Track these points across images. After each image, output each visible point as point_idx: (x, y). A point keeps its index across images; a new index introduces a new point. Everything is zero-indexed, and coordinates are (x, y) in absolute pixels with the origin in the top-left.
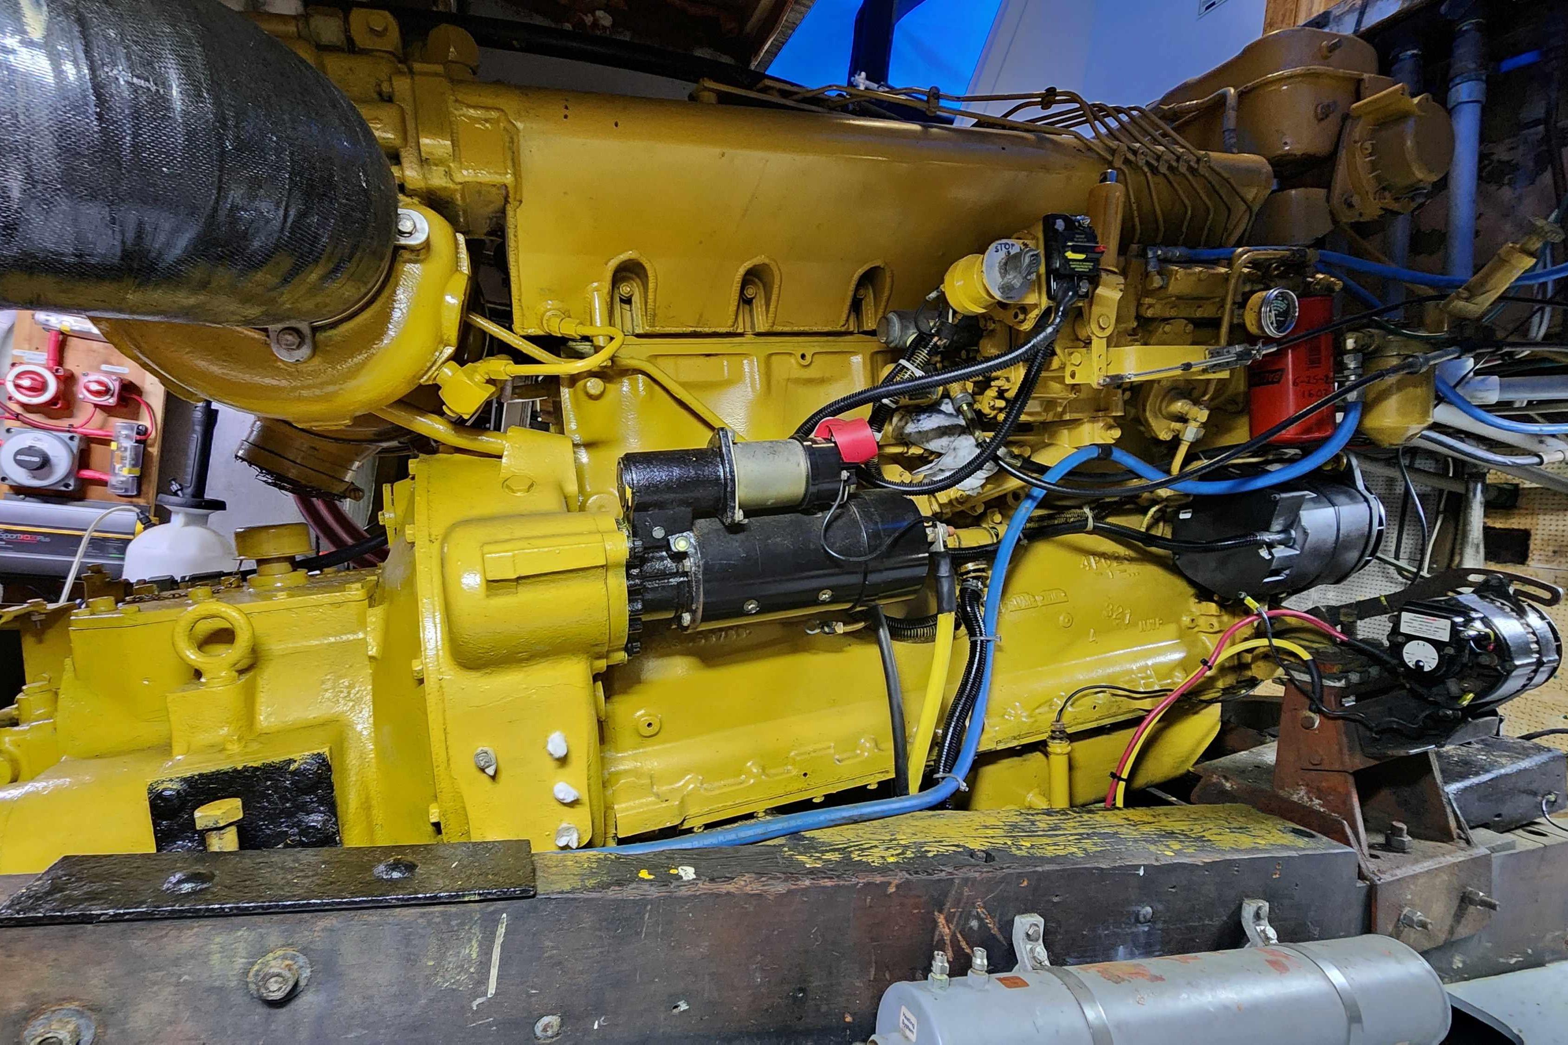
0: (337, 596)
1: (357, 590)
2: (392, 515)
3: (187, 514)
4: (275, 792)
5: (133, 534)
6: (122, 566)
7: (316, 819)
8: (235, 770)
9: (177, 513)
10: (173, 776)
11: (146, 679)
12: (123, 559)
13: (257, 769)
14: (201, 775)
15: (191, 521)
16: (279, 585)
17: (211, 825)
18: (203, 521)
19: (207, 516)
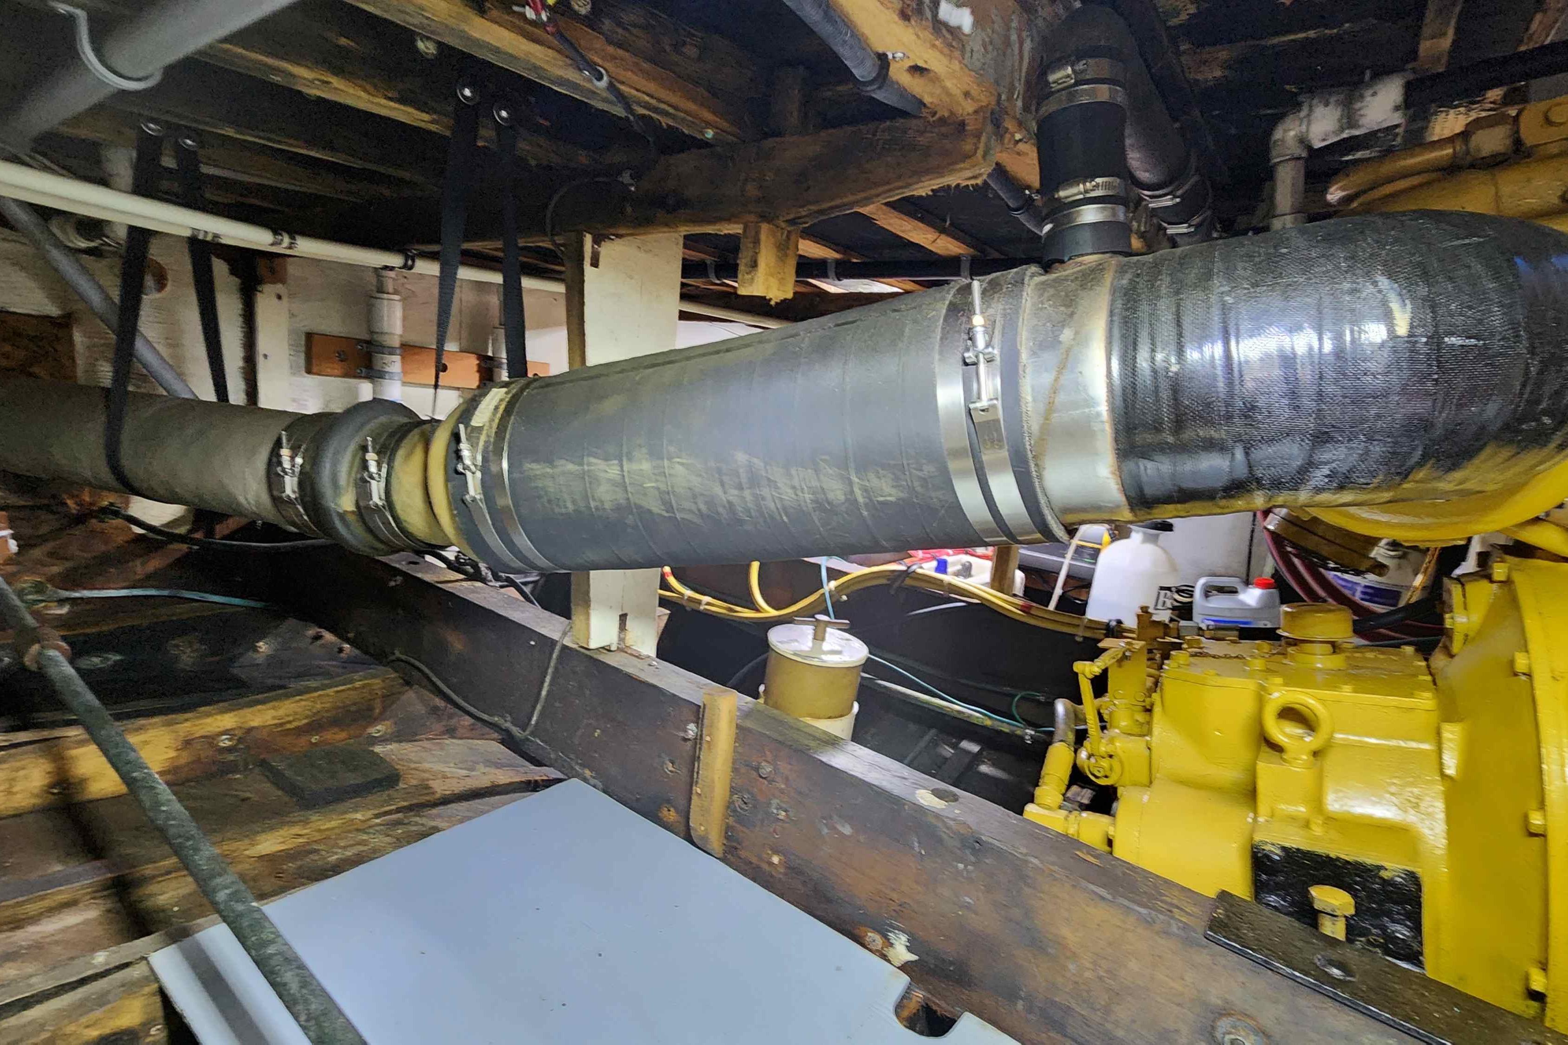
0: (1407, 701)
1: (1428, 699)
2: (1465, 620)
3: (1145, 533)
4: (1363, 889)
5: (1101, 544)
6: (1094, 569)
7: (1401, 932)
8: (1328, 857)
9: (1138, 532)
10: (1274, 842)
11: (1219, 731)
12: (1095, 564)
13: (1348, 862)
14: (1298, 849)
15: (1148, 539)
16: (1319, 665)
17: (1329, 911)
18: (1154, 540)
19: (1157, 536)
